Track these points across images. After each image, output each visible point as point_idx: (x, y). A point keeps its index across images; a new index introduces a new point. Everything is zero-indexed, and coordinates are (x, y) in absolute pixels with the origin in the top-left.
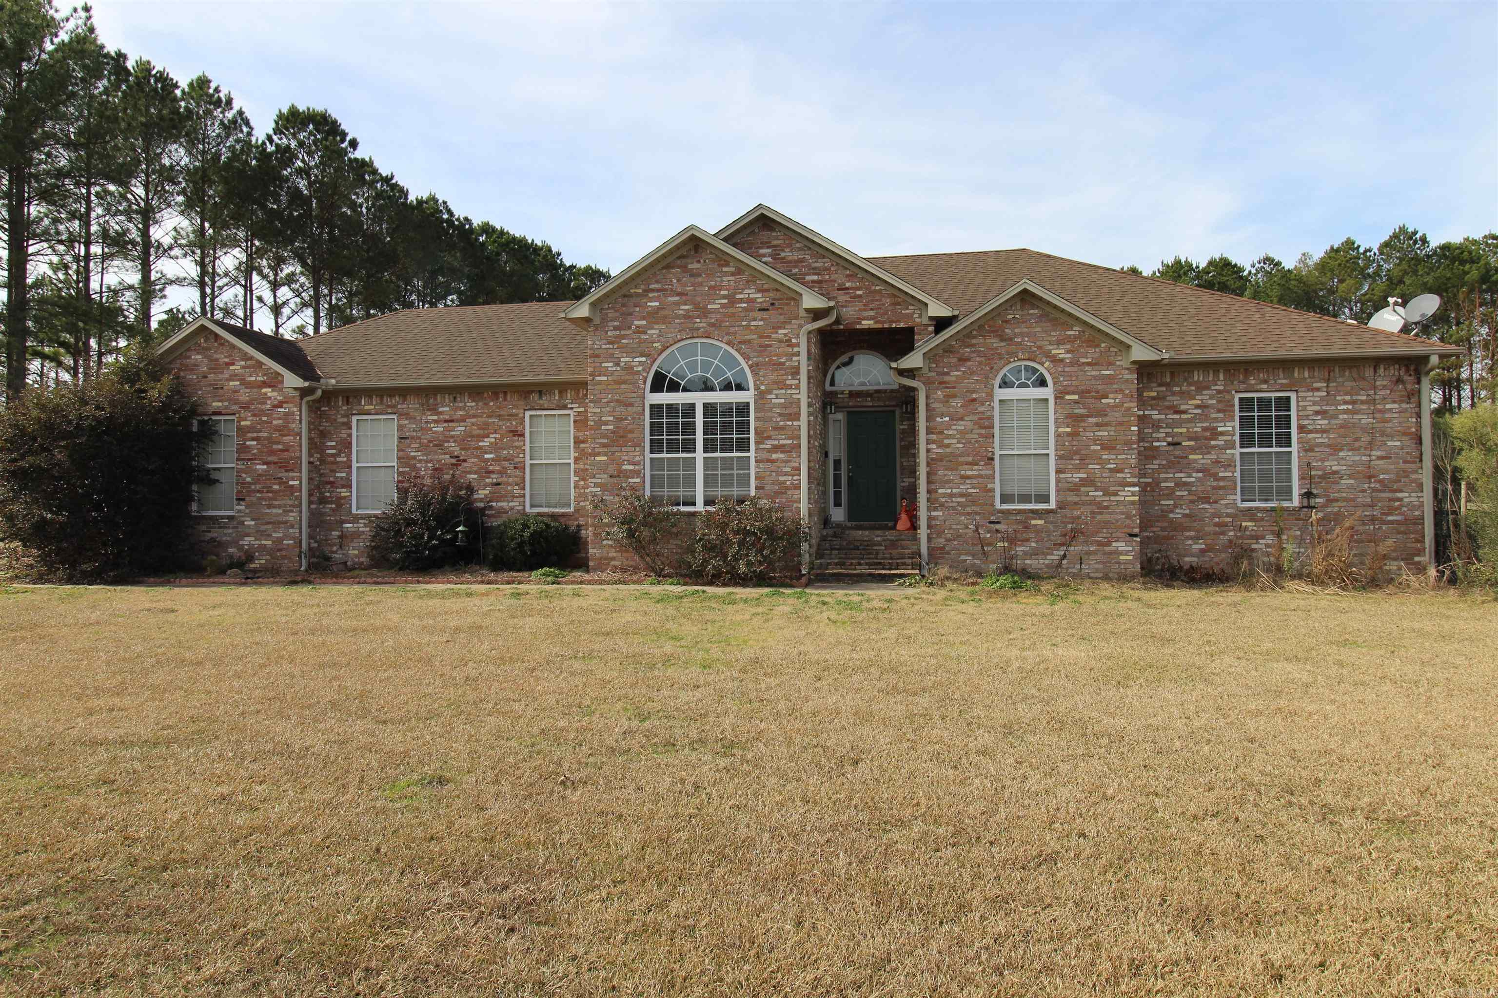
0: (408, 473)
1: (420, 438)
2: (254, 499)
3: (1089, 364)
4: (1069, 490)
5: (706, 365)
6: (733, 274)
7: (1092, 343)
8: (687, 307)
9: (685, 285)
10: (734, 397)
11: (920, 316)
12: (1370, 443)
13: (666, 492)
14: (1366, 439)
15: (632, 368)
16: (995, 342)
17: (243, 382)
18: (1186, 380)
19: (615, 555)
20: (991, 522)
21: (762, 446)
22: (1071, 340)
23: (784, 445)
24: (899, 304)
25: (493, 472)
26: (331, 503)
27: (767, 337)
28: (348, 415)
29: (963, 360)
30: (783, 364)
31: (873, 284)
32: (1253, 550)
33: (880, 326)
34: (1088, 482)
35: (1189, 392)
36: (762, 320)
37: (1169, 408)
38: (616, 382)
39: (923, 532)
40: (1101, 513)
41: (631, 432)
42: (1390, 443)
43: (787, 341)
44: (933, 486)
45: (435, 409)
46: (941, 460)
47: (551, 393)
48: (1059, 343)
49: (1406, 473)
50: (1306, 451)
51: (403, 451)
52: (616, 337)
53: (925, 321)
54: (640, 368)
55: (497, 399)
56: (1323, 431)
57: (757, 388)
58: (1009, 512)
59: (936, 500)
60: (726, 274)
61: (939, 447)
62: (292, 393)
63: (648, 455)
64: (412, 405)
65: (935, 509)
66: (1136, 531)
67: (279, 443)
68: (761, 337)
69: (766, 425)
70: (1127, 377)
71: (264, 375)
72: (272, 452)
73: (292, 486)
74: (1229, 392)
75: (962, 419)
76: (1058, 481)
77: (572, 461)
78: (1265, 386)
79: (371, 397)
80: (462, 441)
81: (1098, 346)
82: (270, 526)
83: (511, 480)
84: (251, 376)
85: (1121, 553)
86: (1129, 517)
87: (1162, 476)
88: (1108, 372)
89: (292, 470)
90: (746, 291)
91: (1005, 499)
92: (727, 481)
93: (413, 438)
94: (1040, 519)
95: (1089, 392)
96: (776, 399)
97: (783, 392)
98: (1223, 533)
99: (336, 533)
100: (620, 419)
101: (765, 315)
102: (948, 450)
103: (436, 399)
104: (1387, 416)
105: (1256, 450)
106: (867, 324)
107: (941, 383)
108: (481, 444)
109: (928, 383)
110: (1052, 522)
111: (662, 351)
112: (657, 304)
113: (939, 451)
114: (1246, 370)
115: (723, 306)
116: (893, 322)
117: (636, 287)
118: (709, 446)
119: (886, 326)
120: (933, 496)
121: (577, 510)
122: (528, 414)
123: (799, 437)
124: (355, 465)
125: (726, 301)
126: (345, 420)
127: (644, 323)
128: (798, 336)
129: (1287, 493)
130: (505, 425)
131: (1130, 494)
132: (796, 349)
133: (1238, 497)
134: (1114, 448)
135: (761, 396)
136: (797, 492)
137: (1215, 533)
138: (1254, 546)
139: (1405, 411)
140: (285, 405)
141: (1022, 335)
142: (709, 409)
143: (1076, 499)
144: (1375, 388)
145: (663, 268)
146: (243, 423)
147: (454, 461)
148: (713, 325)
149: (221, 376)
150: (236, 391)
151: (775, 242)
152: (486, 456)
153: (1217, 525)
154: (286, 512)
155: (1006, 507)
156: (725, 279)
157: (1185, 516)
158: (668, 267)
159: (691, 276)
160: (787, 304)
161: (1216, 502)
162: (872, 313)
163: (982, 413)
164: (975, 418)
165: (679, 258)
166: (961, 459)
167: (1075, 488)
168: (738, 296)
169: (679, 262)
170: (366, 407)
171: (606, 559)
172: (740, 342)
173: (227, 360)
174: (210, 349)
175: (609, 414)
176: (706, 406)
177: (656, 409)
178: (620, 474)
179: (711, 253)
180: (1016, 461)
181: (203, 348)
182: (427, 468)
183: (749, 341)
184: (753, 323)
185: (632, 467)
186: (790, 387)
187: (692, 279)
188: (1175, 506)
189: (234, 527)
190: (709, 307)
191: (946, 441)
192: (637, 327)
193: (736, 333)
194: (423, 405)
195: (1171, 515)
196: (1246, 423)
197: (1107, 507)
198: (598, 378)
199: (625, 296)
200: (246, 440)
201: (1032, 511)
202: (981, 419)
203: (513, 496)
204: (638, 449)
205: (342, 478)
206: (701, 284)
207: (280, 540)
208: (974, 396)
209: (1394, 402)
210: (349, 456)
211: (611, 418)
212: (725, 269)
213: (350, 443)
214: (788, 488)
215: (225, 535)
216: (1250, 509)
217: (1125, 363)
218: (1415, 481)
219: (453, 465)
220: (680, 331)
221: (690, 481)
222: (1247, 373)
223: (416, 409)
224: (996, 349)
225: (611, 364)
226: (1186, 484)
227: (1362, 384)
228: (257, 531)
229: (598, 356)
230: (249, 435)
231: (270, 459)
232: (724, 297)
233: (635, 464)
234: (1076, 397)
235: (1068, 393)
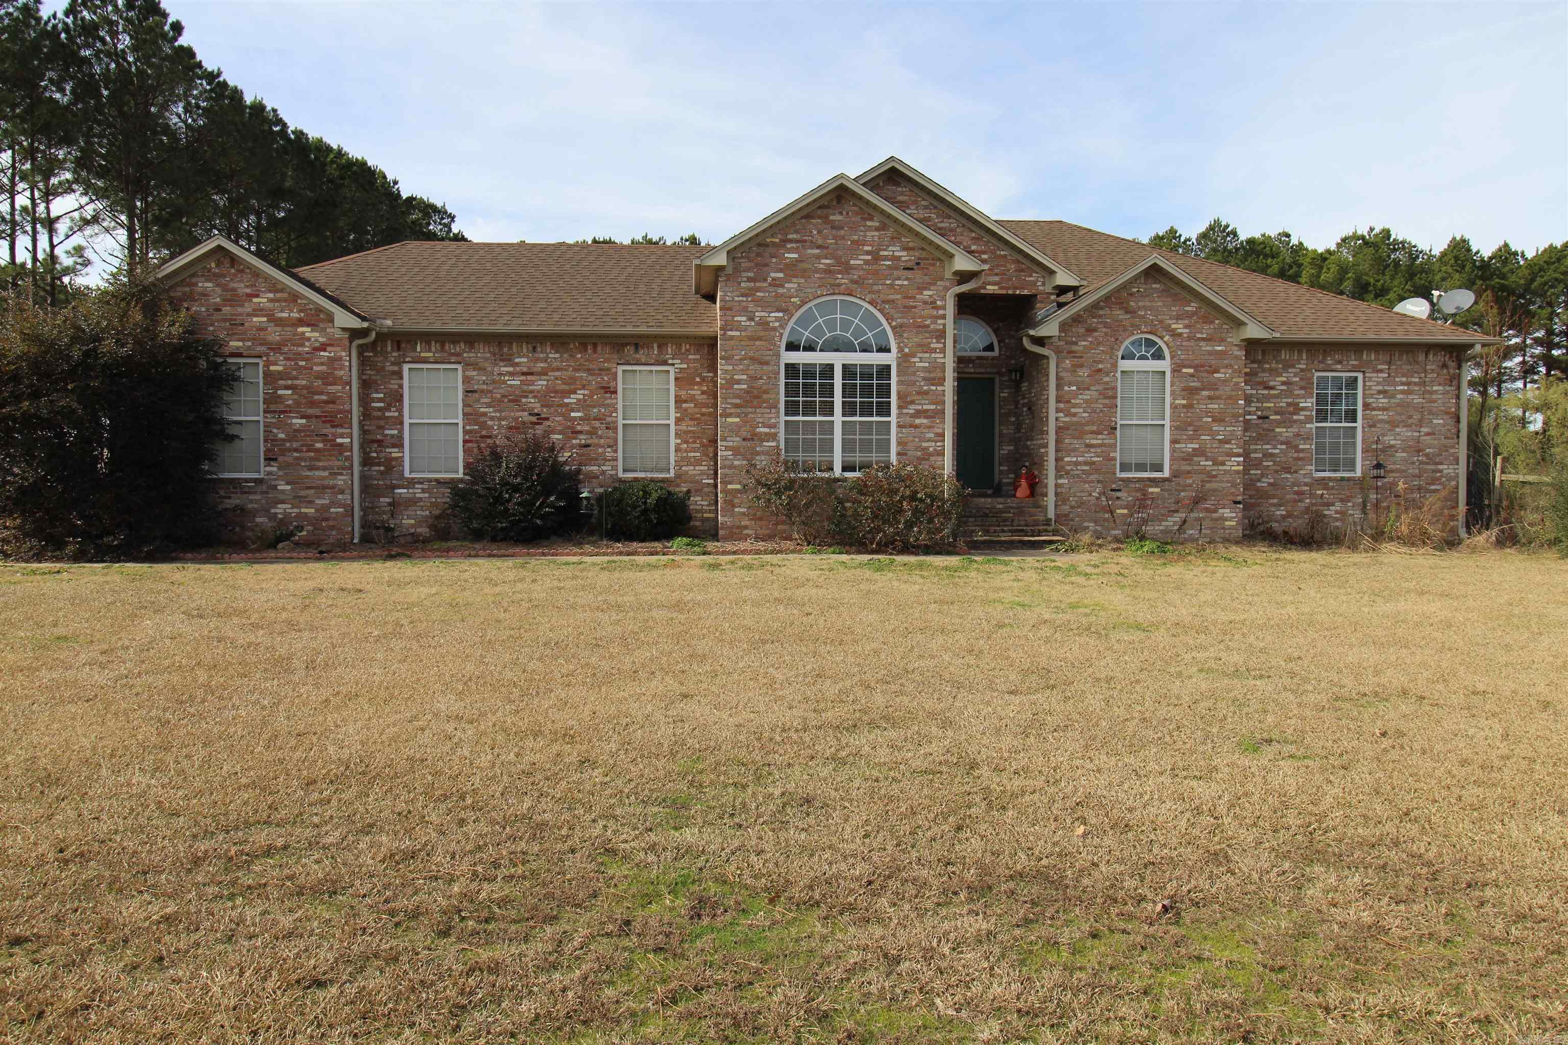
0: (476, 431)
1: (491, 392)
2: (290, 460)
3: (1203, 339)
4: (1184, 459)
5: (846, 325)
6: (877, 229)
7: (1207, 320)
8: (828, 261)
9: (825, 238)
10: (876, 359)
11: (1044, 284)
12: (1420, 421)
13: (801, 456)
14: (1417, 416)
15: (768, 323)
16: (1119, 314)
17: (272, 319)
18: (1274, 358)
19: (747, 523)
20: (1112, 490)
21: (905, 411)
22: (1190, 315)
23: (927, 411)
24: (1022, 270)
25: (581, 432)
26: (379, 465)
27: (910, 298)
28: (399, 363)
29: (1090, 330)
30: (928, 326)
31: (999, 249)
32: (1325, 516)
33: (1004, 292)
34: (1200, 453)
35: (1276, 369)
36: (906, 279)
37: (1260, 383)
38: (751, 338)
39: (1050, 500)
40: (1210, 482)
41: (766, 392)
42: (1435, 421)
43: (932, 303)
44: (1060, 455)
45: (510, 360)
46: (1068, 429)
47: (649, 346)
48: (1178, 318)
49: (1446, 448)
50: (1370, 426)
51: (470, 406)
52: (751, 289)
53: (1048, 289)
54: (777, 324)
55: (586, 350)
56: (1384, 409)
57: (900, 350)
58: (1128, 480)
59: (1063, 467)
60: (870, 228)
61: (1066, 416)
62: (338, 334)
63: (783, 418)
64: (482, 353)
65: (1061, 477)
66: (1240, 498)
67: (321, 393)
68: (905, 297)
69: (910, 389)
70: (1239, 353)
71: (301, 311)
72: (313, 404)
73: (341, 445)
74: (1310, 370)
75: (1088, 389)
76: (1173, 451)
77: (672, 422)
78: (1339, 367)
79: (429, 343)
80: (544, 397)
81: (1212, 322)
82: (312, 491)
83: (602, 441)
84: (282, 311)
85: (1226, 519)
86: (1234, 485)
87: (1252, 447)
88: (1220, 348)
89: (341, 426)
90: (891, 248)
91: (1125, 467)
92: (866, 446)
93: (482, 391)
94: (1157, 487)
95: (1203, 366)
96: (920, 362)
97: (927, 355)
98: (1301, 501)
99: (385, 500)
100: (754, 378)
101: (909, 274)
102: (1074, 419)
103: (511, 348)
104: (1434, 397)
105: (1329, 425)
106: (991, 289)
107: (1069, 352)
108: (566, 401)
109: (1058, 352)
110: (1167, 490)
111: (800, 307)
112: (796, 256)
113: (1067, 419)
114: (1325, 351)
115: (867, 262)
116: (1017, 288)
117: (772, 236)
118: (849, 410)
119: (1010, 292)
120: (1060, 463)
121: (678, 476)
122: (621, 368)
123: (943, 403)
124: (407, 421)
125: (869, 257)
126: (396, 368)
127: (781, 275)
128: (943, 298)
129: (1351, 465)
130: (594, 381)
131: (1235, 464)
132: (941, 312)
133: (1313, 468)
134: (1223, 421)
135: (904, 359)
136: (940, 458)
137: (1295, 501)
138: (1326, 512)
139: (1448, 392)
140: (329, 349)
141: (1145, 308)
142: (848, 371)
143: (1189, 468)
144: (1425, 371)
145: (802, 218)
146: (272, 368)
147: (534, 419)
148: (856, 282)
149: (240, 310)
150: (261, 329)
151: (900, 198)
152: (573, 414)
153: (1297, 493)
154: (334, 475)
155: (1125, 475)
156: (868, 234)
157: (1270, 484)
158: (808, 217)
159: (833, 228)
160: (934, 265)
161: (1296, 472)
162: (997, 279)
163: (1107, 383)
164: (1100, 388)
165: (820, 207)
166: (1087, 428)
167: (1188, 458)
168: (882, 253)
169: (819, 212)
170: (423, 355)
171: (738, 527)
172: (884, 302)
173: (248, 291)
174: (224, 276)
175: (743, 372)
176: (845, 367)
177: (791, 369)
178: (754, 437)
179: (854, 205)
180: (1134, 430)
181: (215, 275)
182: (500, 426)
183: (893, 301)
184: (897, 282)
185: (767, 430)
186: (934, 351)
187: (834, 232)
188: (1262, 475)
189: (262, 493)
190: (852, 262)
191: (1073, 410)
192: (774, 279)
193: (879, 292)
194: (494, 355)
195: (1259, 484)
196: (1321, 400)
197: (1215, 476)
198: (730, 333)
199: (759, 245)
200: (276, 389)
201: (1149, 479)
202: (1105, 389)
203: (606, 460)
204: (773, 411)
205: (392, 436)
206: (843, 238)
207: (326, 508)
208: (1100, 366)
209: (1440, 385)
210: (400, 411)
211: (745, 377)
212: (869, 223)
213: (402, 396)
214: (931, 455)
215: (251, 501)
216: (1324, 479)
217: (1236, 341)
218: (1452, 455)
219: (532, 423)
220: (820, 287)
221: (828, 446)
222: (1325, 353)
223: (486, 359)
224: (1121, 321)
225: (744, 319)
226: (1272, 455)
227: (1416, 367)
228: (295, 497)
229: (730, 309)
230: (282, 382)
231: (311, 411)
232: (868, 253)
233: (770, 427)
234: (1191, 371)
235: (1185, 367)
